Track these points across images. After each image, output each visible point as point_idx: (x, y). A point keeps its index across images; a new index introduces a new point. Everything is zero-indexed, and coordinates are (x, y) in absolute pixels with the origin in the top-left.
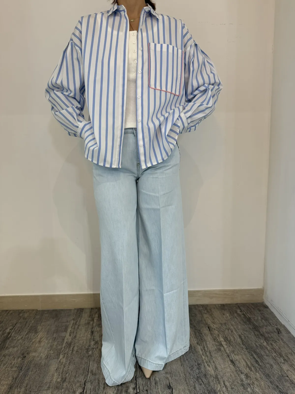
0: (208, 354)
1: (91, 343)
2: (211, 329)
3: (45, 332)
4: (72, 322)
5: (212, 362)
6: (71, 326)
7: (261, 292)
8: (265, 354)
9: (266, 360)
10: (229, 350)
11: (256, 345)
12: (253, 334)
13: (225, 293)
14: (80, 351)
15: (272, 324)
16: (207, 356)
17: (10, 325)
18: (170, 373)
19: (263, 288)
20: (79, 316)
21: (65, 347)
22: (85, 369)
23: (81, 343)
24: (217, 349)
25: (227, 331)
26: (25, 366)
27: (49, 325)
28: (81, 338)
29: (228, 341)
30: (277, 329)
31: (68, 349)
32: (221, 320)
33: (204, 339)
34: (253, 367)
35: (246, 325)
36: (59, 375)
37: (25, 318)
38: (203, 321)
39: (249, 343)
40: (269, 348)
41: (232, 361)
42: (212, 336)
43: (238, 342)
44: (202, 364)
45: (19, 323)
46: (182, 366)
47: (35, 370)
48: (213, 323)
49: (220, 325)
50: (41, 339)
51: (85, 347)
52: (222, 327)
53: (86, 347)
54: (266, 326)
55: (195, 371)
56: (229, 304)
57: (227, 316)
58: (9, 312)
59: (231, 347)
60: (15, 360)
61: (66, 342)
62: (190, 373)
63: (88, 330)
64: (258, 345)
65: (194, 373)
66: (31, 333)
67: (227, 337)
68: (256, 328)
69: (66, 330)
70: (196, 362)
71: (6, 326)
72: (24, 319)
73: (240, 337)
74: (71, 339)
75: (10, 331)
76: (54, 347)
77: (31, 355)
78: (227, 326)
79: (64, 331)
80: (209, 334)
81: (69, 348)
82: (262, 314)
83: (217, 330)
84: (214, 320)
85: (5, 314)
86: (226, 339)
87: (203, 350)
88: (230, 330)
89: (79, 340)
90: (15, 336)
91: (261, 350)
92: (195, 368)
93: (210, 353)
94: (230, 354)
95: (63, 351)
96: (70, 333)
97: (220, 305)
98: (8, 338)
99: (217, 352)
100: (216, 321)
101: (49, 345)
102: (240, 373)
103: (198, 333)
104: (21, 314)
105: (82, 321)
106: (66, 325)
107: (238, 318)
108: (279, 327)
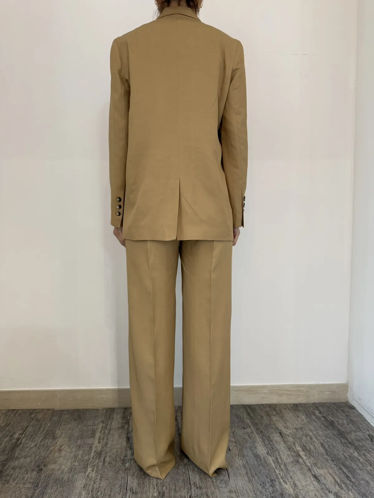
0: (282, 467)
1: (128, 453)
2: (283, 436)
3: (66, 438)
4: (101, 425)
5: (289, 477)
6: (99, 431)
7: (345, 387)
8: (358, 468)
9: (360, 475)
10: (310, 463)
11: (345, 456)
12: (339, 441)
13: (298, 389)
14: (114, 463)
15: (362, 430)
16: (282, 470)
17: (19, 428)
18: (235, 492)
19: (347, 383)
20: (110, 417)
21: (93, 457)
22: (122, 485)
23: (115, 452)
24: (294, 461)
25: (304, 438)
26: (42, 481)
27: (70, 429)
28: (113, 446)
29: (307, 450)
30: (369, 436)
31: (97, 460)
32: (296, 424)
33: (276, 448)
34: (344, 484)
35: (329, 431)
36: (89, 494)
37: (39, 419)
38: (272, 425)
39: (335, 453)
40: (361, 460)
41: (315, 476)
42: (285, 444)
43: (321, 452)
44: (276, 480)
45: (31, 426)
46: (249, 482)
47: (56, 487)
48: (286, 428)
49: (295, 431)
50: (61, 446)
51: (120, 458)
52: (298, 433)
53: (122, 458)
54: (355, 432)
55: (268, 489)
56: (304, 404)
57: (303, 419)
58: (16, 412)
59: (313, 459)
60: (29, 474)
61: (95, 452)
62: (261, 492)
63: (122, 436)
64: (347, 457)
65: (267, 491)
66: (47, 439)
67: (306, 445)
68: (341, 434)
69: (93, 436)
70: (267, 477)
71: (14, 430)
72: (37, 420)
73: (322, 445)
74: (100, 448)
75: (20, 436)
76: (79, 457)
77: (49, 467)
78: (305, 431)
79: (91, 437)
80: (282, 442)
81: (99, 458)
82: (347, 416)
83: (291, 437)
84: (286, 423)
85: (13, 415)
86: (304, 448)
87: (276, 462)
88: (309, 436)
89: (112, 449)
90: (27, 443)
91: (351, 462)
92: (268, 486)
93: (285, 465)
94: (312, 467)
95: (91, 463)
96: (99, 439)
97: (292, 405)
98: (18, 446)
99: (295, 465)
100: (289, 426)
101: (72, 455)
102: (328, 492)
103: (267, 441)
104: (34, 415)
105: (113, 423)
106: (93, 429)
107: (317, 421)
108: (371, 434)
